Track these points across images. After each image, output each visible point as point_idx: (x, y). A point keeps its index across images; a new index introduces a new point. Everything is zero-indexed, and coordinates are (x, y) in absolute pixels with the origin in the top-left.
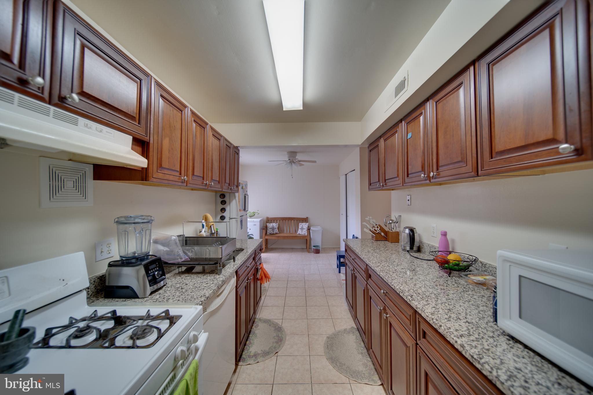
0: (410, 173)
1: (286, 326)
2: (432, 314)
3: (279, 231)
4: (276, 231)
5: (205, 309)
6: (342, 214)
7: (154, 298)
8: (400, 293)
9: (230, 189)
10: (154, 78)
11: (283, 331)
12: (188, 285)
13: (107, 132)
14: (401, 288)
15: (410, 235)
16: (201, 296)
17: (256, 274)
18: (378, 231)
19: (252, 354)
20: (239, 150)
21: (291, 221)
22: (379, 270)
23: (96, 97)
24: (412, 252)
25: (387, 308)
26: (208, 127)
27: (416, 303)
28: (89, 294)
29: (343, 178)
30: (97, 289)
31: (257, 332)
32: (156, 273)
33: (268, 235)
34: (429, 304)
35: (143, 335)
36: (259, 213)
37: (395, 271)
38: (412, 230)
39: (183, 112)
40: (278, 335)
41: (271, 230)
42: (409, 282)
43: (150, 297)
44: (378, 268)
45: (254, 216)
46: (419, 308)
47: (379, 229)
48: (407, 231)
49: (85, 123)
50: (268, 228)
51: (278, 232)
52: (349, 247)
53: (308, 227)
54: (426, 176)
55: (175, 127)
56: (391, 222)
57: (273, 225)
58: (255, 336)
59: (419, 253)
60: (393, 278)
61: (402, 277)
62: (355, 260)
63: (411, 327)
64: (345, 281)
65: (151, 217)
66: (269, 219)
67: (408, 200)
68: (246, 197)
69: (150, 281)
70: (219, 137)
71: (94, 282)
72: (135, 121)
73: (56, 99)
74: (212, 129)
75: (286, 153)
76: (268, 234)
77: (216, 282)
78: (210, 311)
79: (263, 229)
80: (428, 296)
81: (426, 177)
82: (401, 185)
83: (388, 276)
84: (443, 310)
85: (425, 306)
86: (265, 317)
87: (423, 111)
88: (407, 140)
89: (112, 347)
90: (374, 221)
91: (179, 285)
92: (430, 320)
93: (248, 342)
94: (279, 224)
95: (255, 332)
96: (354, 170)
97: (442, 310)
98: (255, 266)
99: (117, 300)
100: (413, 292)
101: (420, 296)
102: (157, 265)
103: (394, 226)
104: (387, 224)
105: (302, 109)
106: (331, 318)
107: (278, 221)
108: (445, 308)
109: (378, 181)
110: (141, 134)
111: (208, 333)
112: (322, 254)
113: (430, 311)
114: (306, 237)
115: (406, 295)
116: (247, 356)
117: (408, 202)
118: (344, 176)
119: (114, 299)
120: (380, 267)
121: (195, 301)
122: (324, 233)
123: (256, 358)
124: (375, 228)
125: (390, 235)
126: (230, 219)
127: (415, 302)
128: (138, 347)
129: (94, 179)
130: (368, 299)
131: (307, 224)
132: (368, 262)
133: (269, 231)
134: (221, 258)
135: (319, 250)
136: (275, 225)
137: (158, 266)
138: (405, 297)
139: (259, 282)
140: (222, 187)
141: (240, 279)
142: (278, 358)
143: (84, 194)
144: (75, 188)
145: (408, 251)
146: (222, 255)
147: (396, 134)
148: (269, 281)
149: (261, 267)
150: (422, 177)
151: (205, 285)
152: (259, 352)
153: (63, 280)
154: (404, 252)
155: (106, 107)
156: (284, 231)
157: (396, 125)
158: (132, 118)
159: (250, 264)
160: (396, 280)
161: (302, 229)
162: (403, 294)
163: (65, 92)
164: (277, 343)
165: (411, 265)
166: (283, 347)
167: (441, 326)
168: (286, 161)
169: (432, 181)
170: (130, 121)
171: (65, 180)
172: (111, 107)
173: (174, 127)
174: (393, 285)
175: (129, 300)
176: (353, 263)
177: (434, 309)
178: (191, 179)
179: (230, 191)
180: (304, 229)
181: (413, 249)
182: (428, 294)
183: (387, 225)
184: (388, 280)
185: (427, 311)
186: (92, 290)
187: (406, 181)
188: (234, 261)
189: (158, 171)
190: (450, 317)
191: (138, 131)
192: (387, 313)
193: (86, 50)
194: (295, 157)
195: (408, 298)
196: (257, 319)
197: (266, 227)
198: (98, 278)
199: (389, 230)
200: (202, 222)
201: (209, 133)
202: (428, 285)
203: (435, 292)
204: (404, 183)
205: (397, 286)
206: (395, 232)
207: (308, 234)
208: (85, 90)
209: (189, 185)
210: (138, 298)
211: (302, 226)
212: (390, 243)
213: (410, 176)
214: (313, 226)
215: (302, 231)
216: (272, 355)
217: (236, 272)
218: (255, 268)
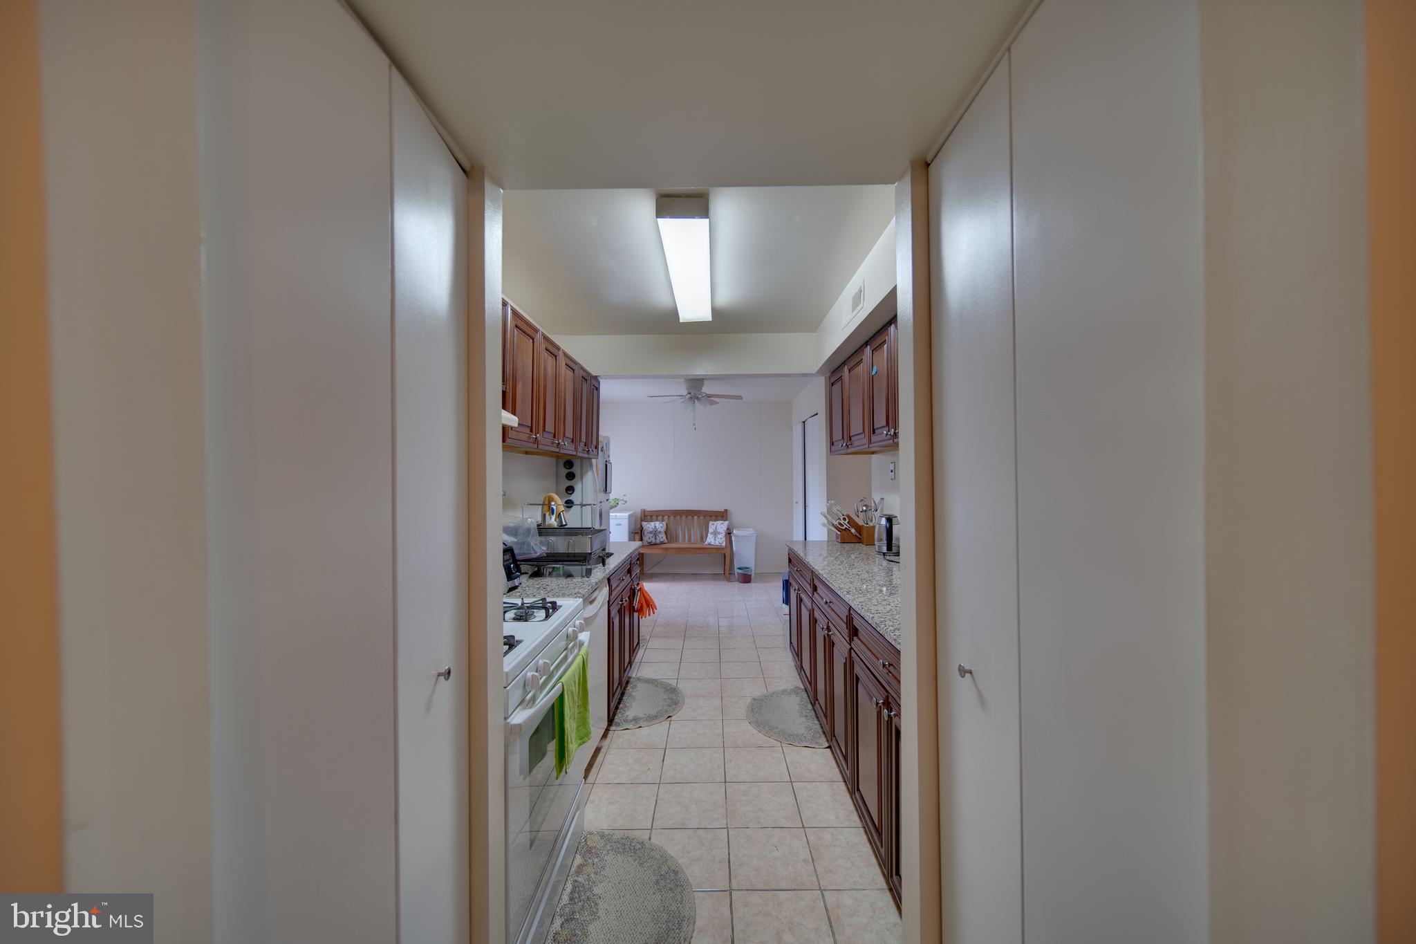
0: (876, 427)
1: (685, 686)
3: (667, 538)
4: (662, 538)
6: (796, 503)
11: (679, 693)
15: (886, 527)
17: (633, 597)
18: (845, 526)
19: (629, 718)
20: (599, 383)
21: (693, 517)
24: (889, 554)
29: (798, 429)
31: (635, 694)
33: (645, 546)
36: (626, 502)
38: (889, 520)
40: (670, 697)
41: (651, 535)
45: (616, 506)
47: (846, 522)
48: (884, 521)
50: (646, 533)
51: (666, 541)
53: (728, 529)
56: (864, 508)
57: (655, 526)
66: (646, 514)
67: (892, 471)
68: (608, 467)
75: (682, 381)
76: (644, 542)
79: (636, 533)
86: (646, 676)
88: (873, 375)
90: (839, 507)
93: (621, 706)
94: (667, 525)
96: (817, 414)
103: (870, 516)
105: (710, 319)
106: (762, 676)
107: (666, 518)
109: (841, 437)
111: (589, 632)
112: (757, 584)
114: (723, 549)
116: (622, 721)
118: (801, 425)
122: (760, 542)
123: (636, 722)
124: (841, 520)
125: (863, 533)
126: (582, 505)
131: (727, 523)
133: (648, 538)
134: (591, 553)
135: (750, 575)
136: (659, 525)
139: (636, 615)
140: (576, 449)
141: (613, 594)
142: (672, 723)
145: (884, 554)
146: (592, 549)
147: (860, 363)
148: (652, 614)
152: (641, 716)
154: (879, 556)
156: (677, 537)
159: (625, 576)
161: (716, 535)
164: (670, 705)
166: (680, 710)
168: (683, 396)
180: (719, 533)
181: (890, 550)
183: (861, 514)
187: (872, 440)
188: (604, 565)
194: (699, 389)
196: (634, 678)
197: (642, 528)
199: (863, 524)
204: (871, 443)
206: (870, 526)
207: (728, 545)
211: (716, 527)
212: (865, 546)
213: (876, 431)
214: (738, 527)
215: (715, 537)
216: (661, 719)
217: (609, 580)
218: (631, 588)
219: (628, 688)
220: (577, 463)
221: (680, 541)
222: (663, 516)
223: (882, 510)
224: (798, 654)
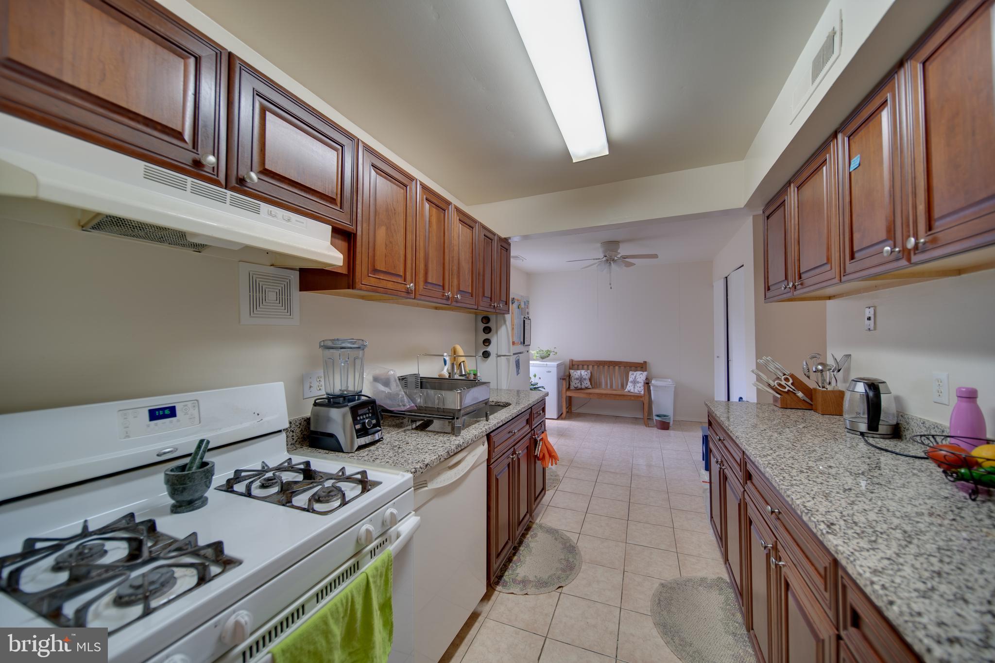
0: (857, 249)
1: (585, 546)
2: (875, 572)
3: (591, 384)
4: (587, 384)
5: (425, 482)
6: (718, 357)
7: (360, 455)
8: (804, 514)
9: (492, 307)
10: (362, 141)
11: (577, 554)
12: (409, 444)
13: (297, 221)
14: (808, 504)
15: (868, 396)
16: (419, 461)
17: (533, 446)
18: (788, 388)
19: (519, 578)
20: (509, 245)
21: (614, 367)
22: (767, 462)
23: (281, 174)
24: (875, 436)
25: (779, 547)
26: (451, 209)
27: (839, 542)
28: (293, 439)
30: (304, 435)
31: (532, 545)
32: (367, 421)
33: (572, 390)
34: (878, 549)
35: (327, 498)
36: (556, 353)
37: (806, 469)
38: (874, 387)
39: (408, 187)
40: (567, 558)
41: (578, 381)
42: (838, 495)
43: (356, 452)
44: (764, 459)
45: (548, 357)
46: (842, 554)
47: (789, 383)
48: (861, 388)
49: (268, 210)
50: (573, 379)
51: (590, 387)
52: (714, 415)
53: (647, 379)
54: (897, 249)
55: (395, 210)
56: (820, 367)
57: (581, 374)
58: (528, 551)
59: (895, 440)
60: (794, 482)
61: (822, 483)
62: (724, 442)
63: (827, 595)
64: (709, 484)
65: (363, 340)
66: (574, 363)
67: (869, 319)
68: (526, 322)
69: (357, 431)
70: (472, 224)
71: (300, 424)
72: (336, 204)
73: (233, 182)
74: (458, 210)
75: (599, 245)
76: (571, 388)
77: (448, 445)
78: (432, 488)
79: (563, 379)
80: (881, 533)
81: (899, 251)
82: (837, 280)
83: (784, 477)
84: (916, 571)
85: (861, 551)
86: (549, 524)
87: (889, 96)
88: (850, 173)
89: (288, 505)
90: (779, 365)
91: (397, 443)
92: (866, 585)
93: (515, 558)
94: (591, 373)
95: (530, 544)
96: (743, 266)
97: (912, 569)
98: (530, 435)
99: (320, 450)
100: (838, 517)
101: (855, 528)
102: (369, 409)
103: (830, 378)
104: (811, 372)
105: (607, 153)
106: (674, 550)
107: (591, 367)
108: (925, 566)
109: (784, 279)
110: (344, 221)
111: (422, 518)
112: (675, 432)
113: (871, 565)
114: (641, 397)
115: (815, 520)
116: (511, 580)
117: (867, 322)
118: (723, 280)
119: (317, 449)
120: (769, 458)
121: (408, 467)
122: (678, 392)
123: (524, 586)
124: (781, 381)
125: (819, 399)
126: (498, 356)
127: (836, 537)
128: (314, 511)
129: (301, 290)
130: (746, 523)
131: (645, 373)
132: (744, 446)
133: (574, 384)
135: (669, 423)
136: (584, 373)
137: (371, 411)
138: (814, 524)
139: (539, 463)
141: (497, 451)
142: (561, 596)
143: (290, 311)
144: (278, 302)
145: (862, 434)
146: (461, 406)
147: (823, 167)
148: (556, 464)
149: (542, 438)
150: (885, 254)
151: (431, 448)
152: (532, 578)
153: (258, 414)
154: (851, 435)
155: (296, 187)
156: (600, 384)
157: (824, 146)
158: (332, 200)
159: (520, 429)
160: (802, 486)
161: (635, 383)
162: (810, 518)
163: (242, 173)
164: (564, 570)
165: (858, 463)
166: (573, 580)
167: (891, 603)
168: (599, 259)
169: (914, 259)
170: (329, 205)
171: (267, 290)
172: (301, 187)
173: (393, 211)
174: (789, 496)
175: (333, 452)
176: (721, 448)
177: (886, 562)
178: (422, 288)
179: (494, 311)
180: (638, 382)
181: (877, 430)
182: (882, 527)
183: (812, 375)
184: (780, 483)
185: (864, 563)
186: (298, 435)
187: (848, 271)
188: (487, 420)
189: (370, 275)
190: (933, 589)
191: (338, 218)
192: (780, 558)
193: (269, 115)
194: (616, 251)
195: (820, 527)
196: (537, 524)
197: (569, 375)
198: (305, 420)
199: (818, 388)
200: (443, 356)
201: (453, 218)
202: (892, 509)
203: (908, 528)
204: (844, 276)
205: (798, 499)
206: (833, 392)
207: (647, 393)
208: (267, 167)
209: (418, 296)
210: (342, 451)
211: (635, 377)
212: (821, 416)
213: (857, 255)
214: (658, 377)
215: (634, 386)
216: (551, 588)
217: (488, 436)
218: (531, 438)
219: (528, 536)
220: (493, 318)
221: (603, 387)
222: (588, 366)
223: (848, 370)
224: (722, 538)
